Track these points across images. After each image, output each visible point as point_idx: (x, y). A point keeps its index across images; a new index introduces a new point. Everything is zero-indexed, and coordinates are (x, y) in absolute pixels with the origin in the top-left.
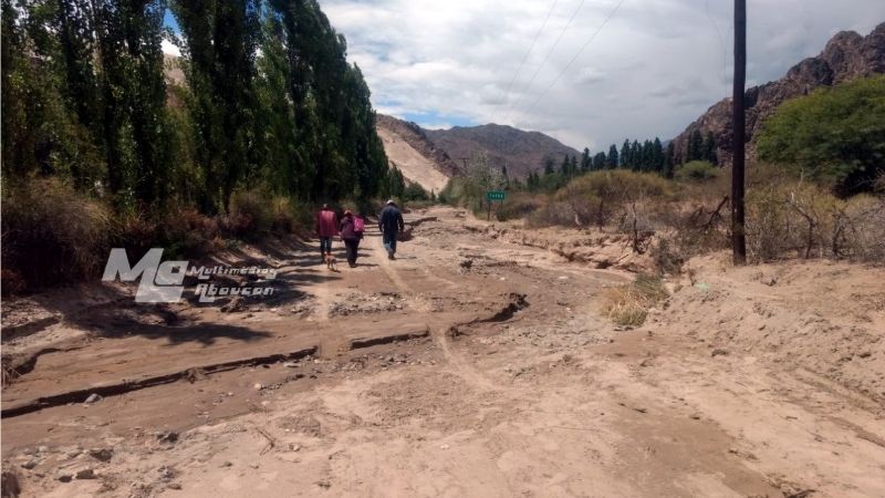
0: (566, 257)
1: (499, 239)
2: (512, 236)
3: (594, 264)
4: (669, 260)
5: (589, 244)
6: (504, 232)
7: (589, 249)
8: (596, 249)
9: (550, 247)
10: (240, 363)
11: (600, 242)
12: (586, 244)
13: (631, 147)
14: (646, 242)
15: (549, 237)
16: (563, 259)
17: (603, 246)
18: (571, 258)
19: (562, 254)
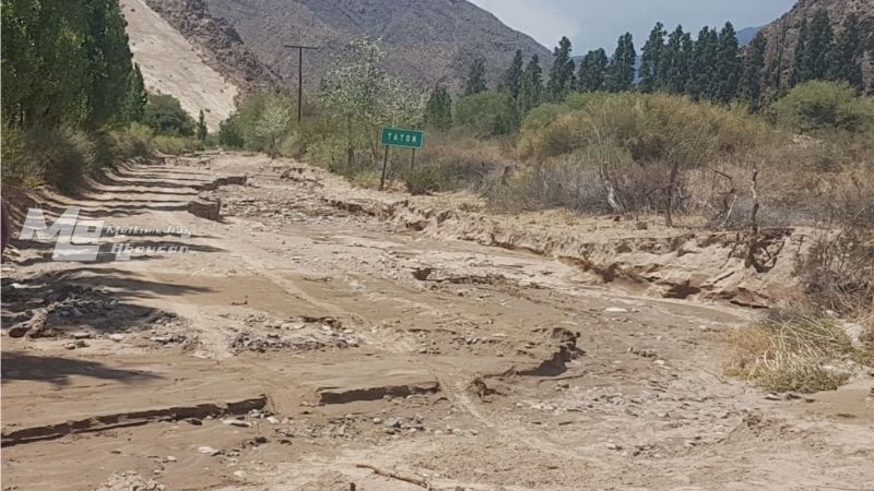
0: (597, 271)
1: (431, 230)
2: (464, 225)
3: (661, 288)
4: (832, 284)
5: (650, 248)
6: (444, 217)
7: (648, 259)
8: (665, 258)
9: (556, 252)
10: (150, 416)
11: (675, 245)
12: (643, 248)
13: (666, 40)
14: (772, 249)
15: (554, 231)
16: (590, 276)
17: (681, 253)
18: (609, 275)
19: (587, 267)
